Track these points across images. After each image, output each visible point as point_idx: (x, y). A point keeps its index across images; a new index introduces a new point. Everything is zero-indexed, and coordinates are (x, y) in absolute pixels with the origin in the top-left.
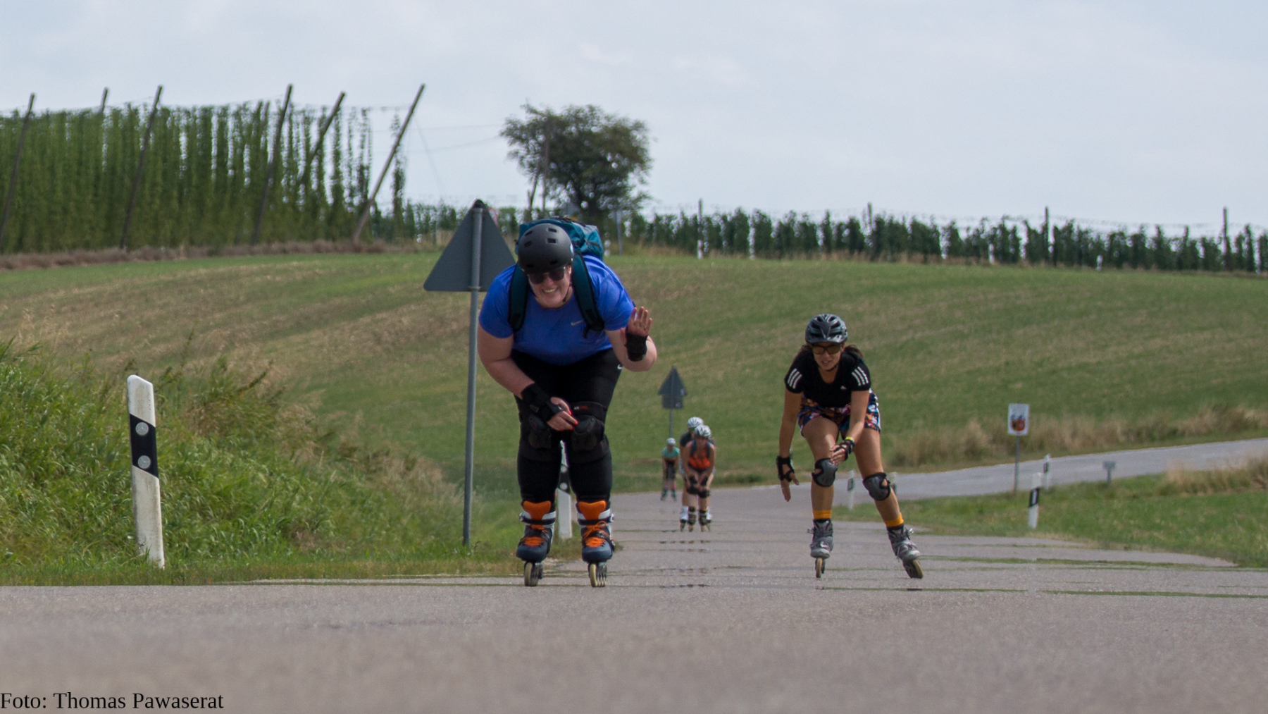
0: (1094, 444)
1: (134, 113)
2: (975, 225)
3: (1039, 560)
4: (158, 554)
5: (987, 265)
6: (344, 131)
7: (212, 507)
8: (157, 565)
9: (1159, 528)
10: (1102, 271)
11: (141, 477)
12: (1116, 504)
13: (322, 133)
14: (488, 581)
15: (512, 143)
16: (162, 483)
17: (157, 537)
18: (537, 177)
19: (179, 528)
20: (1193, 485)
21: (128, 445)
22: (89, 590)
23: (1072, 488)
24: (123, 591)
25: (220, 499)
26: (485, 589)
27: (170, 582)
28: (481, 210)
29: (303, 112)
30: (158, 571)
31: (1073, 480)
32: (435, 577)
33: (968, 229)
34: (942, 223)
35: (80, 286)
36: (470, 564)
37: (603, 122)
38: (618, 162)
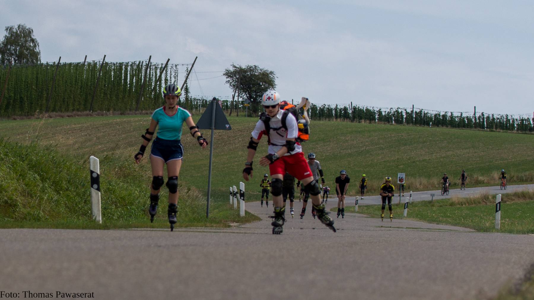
0: (427, 187)
1: (95, 64)
2: (388, 110)
3: (407, 228)
4: (100, 219)
5: (392, 124)
6: (169, 72)
7: (119, 203)
8: (99, 223)
9: (449, 217)
10: (431, 127)
11: (94, 192)
12: (434, 209)
13: (161, 73)
14: (214, 231)
15: (227, 78)
16: (101, 194)
17: (99, 213)
18: (236, 90)
19: (107, 209)
20: (461, 203)
21: (90, 180)
22: (75, 231)
23: (419, 202)
24: (86, 232)
25: (121, 200)
26: (213, 234)
27: (103, 229)
28: (216, 101)
29: (155, 65)
30: (100, 225)
31: (419, 200)
32: (196, 229)
33: (385, 112)
34: (376, 109)
35: (75, 124)
36: (208, 224)
37: (260, 71)
38: (264, 85)
